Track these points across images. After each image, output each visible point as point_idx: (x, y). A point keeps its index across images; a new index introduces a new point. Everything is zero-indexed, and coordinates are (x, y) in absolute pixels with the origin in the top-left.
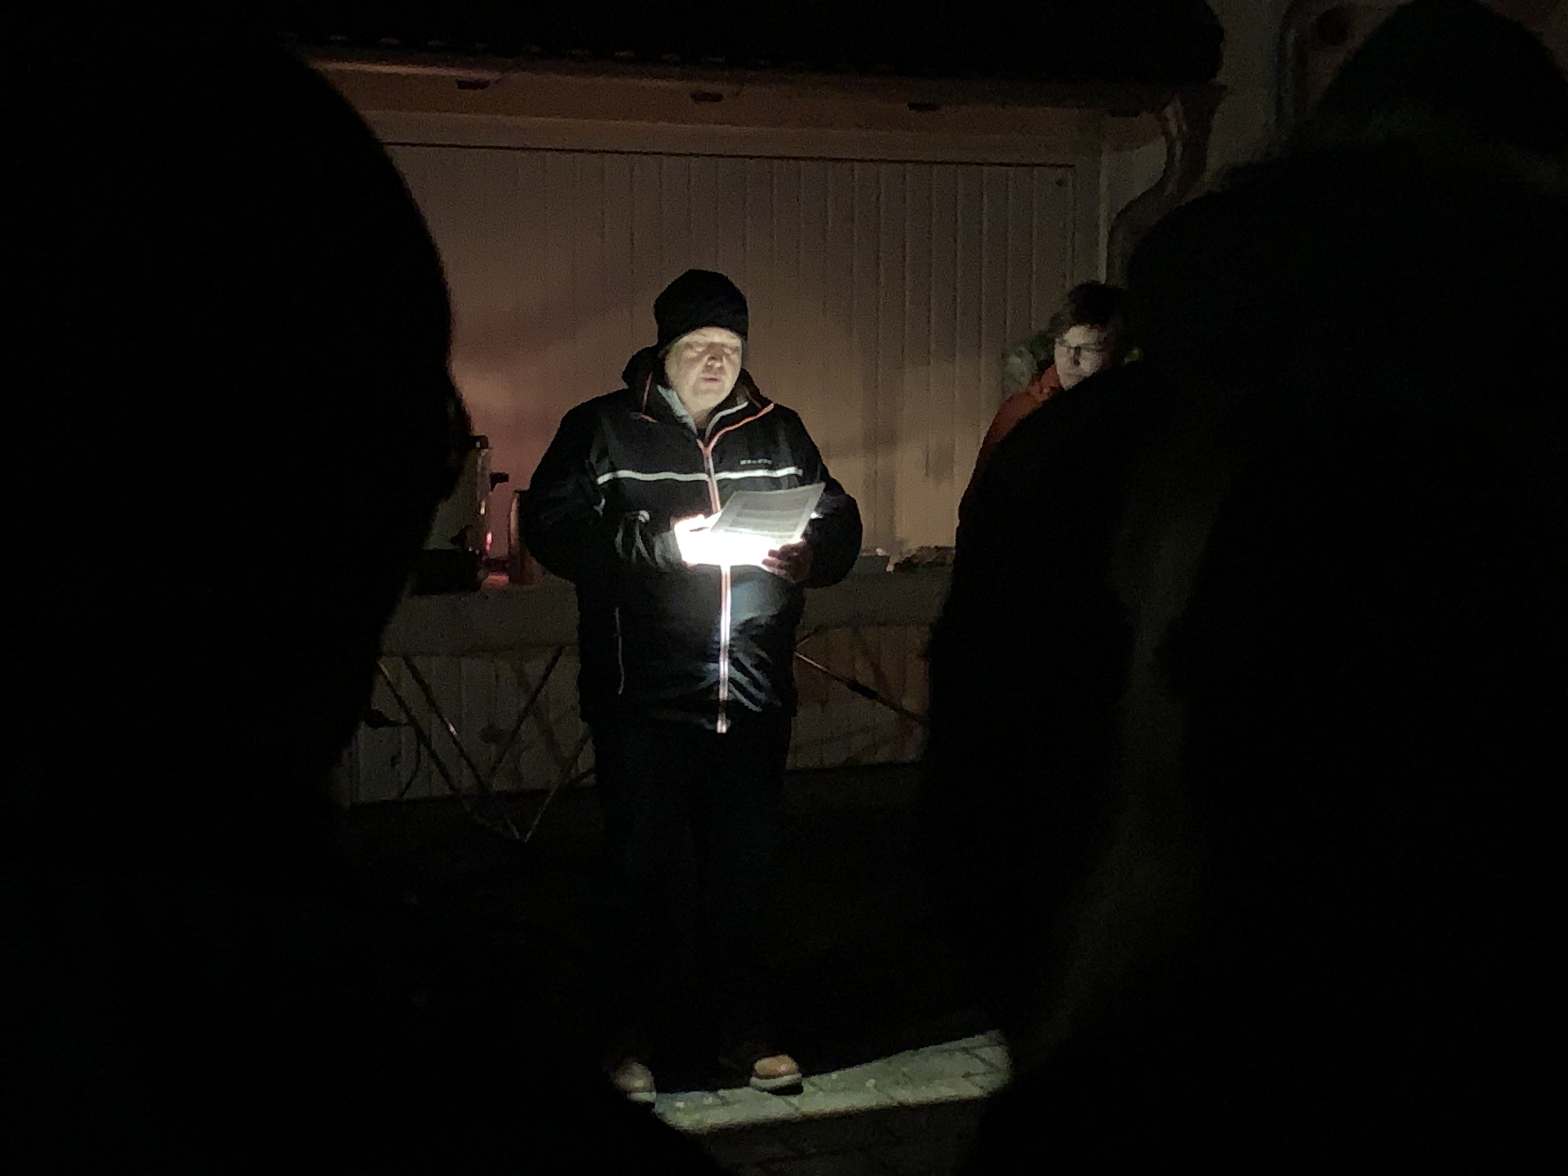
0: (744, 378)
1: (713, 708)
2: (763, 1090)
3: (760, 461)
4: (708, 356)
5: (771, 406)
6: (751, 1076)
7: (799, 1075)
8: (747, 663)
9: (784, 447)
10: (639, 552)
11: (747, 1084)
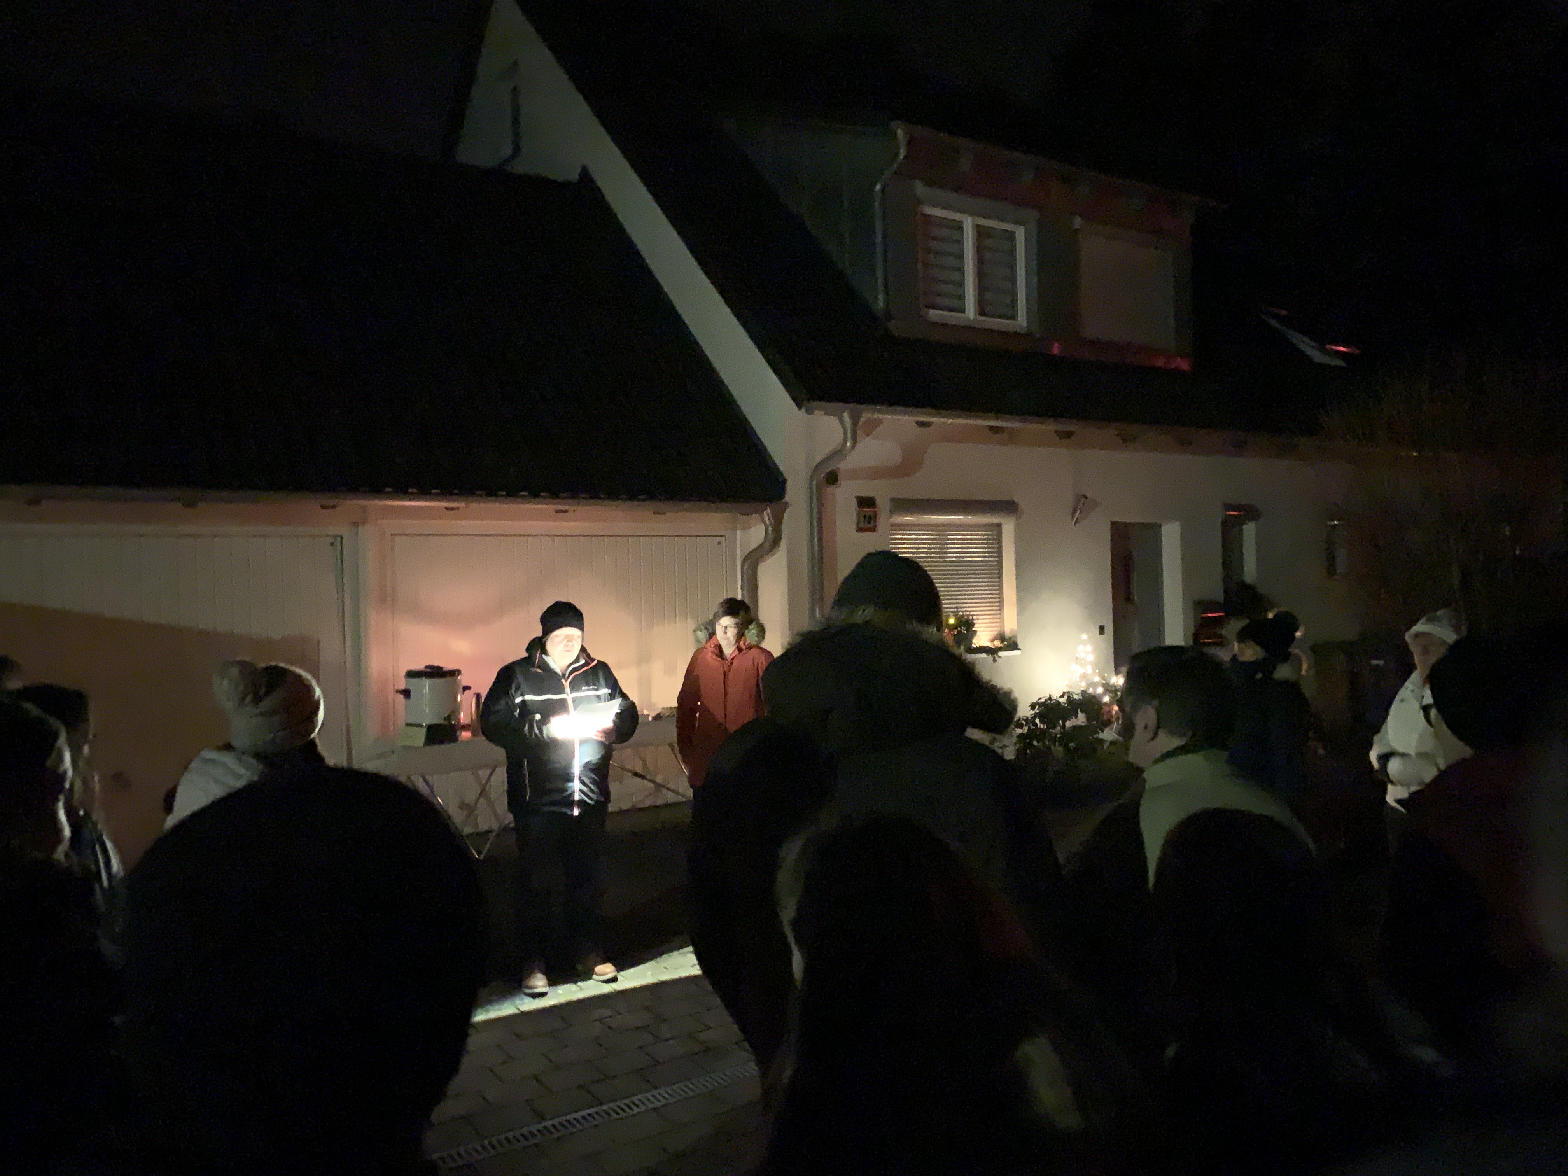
0: (583, 649)
1: (571, 803)
2: (599, 981)
3: (591, 687)
4: (567, 640)
5: (596, 662)
6: (593, 974)
7: (616, 973)
8: (587, 781)
9: (602, 680)
10: (535, 734)
11: (590, 978)
